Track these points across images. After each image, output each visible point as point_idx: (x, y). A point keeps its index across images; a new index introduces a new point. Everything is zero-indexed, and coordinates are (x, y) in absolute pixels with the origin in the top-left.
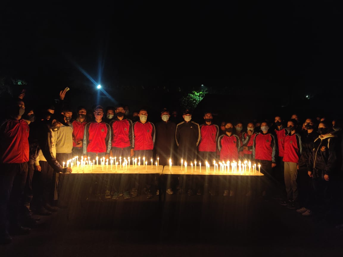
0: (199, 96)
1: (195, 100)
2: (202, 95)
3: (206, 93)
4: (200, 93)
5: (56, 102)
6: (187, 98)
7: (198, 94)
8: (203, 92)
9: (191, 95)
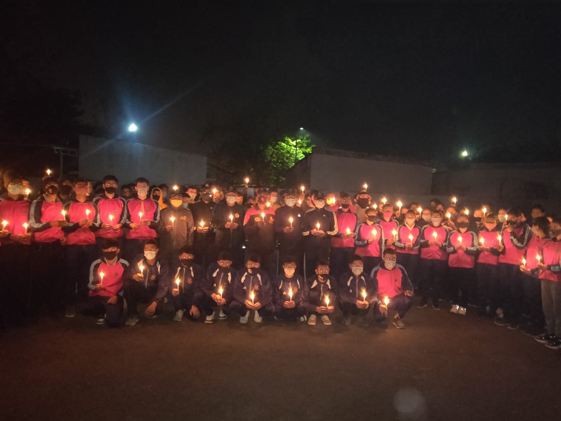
0: (295, 146)
1: (288, 152)
2: (300, 145)
3: (306, 141)
4: (298, 141)
5: (56, 152)
6: (277, 149)
7: (294, 143)
8: (301, 140)
9: (283, 144)
